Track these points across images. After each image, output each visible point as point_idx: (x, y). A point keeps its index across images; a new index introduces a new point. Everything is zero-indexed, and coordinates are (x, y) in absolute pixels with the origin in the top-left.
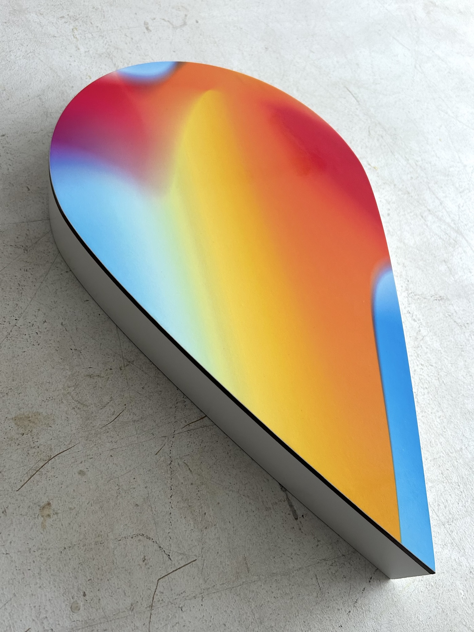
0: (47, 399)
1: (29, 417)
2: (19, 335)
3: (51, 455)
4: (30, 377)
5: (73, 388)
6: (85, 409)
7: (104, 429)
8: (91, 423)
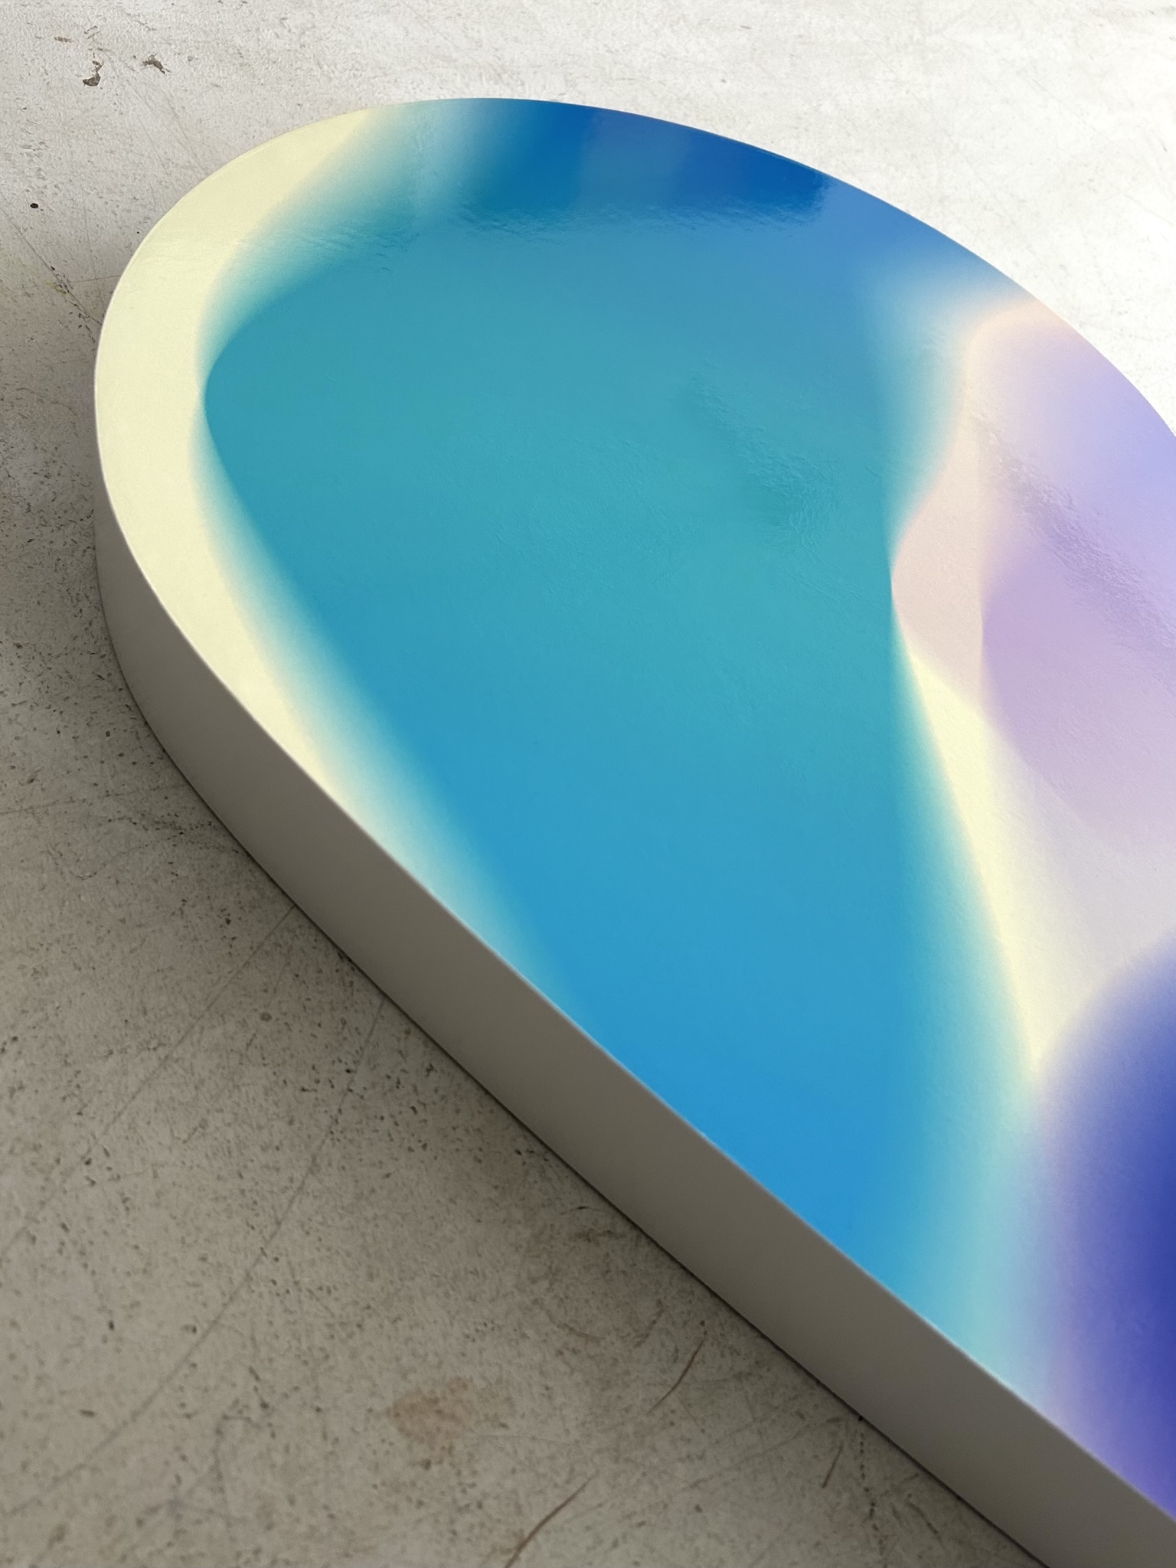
0: (477, 1331)
1: (436, 1401)
2: (364, 1122)
3: (521, 1531)
4: (416, 1260)
5: (545, 1284)
6: (592, 1353)
7: (658, 1413)
8: (619, 1397)
